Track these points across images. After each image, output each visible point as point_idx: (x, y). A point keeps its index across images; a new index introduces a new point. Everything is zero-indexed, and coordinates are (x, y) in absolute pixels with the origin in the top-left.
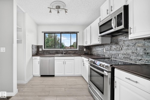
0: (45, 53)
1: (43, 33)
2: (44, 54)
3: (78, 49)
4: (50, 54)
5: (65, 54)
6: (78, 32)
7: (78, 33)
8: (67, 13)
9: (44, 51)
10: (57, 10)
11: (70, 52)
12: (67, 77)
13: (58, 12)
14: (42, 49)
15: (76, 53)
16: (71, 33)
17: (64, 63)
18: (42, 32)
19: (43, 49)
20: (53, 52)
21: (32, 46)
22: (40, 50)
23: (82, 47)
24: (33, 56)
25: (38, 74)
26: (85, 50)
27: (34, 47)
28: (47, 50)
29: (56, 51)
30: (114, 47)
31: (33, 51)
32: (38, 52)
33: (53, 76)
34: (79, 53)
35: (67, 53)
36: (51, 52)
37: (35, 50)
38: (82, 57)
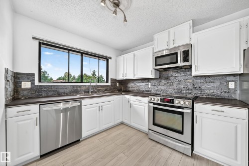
0: (43, 93)
1: (37, 43)
3: (109, 83)
4: (60, 95)
5: (92, 93)
6: (111, 58)
7: (109, 60)
11: (99, 88)
14: (33, 83)
16: (99, 57)
19: (37, 83)
20: (66, 90)
21: (7, 71)
22: (26, 85)
23: (114, 81)
24: (7, 106)
27: (10, 76)
30: (163, 82)
32: (16, 92)
34: (111, 90)
35: (95, 91)
36: (61, 91)
37: (11, 85)
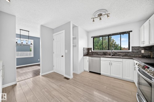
2: (93, 55)
3: (131, 50)
4: (98, 55)
5: (112, 55)
6: (131, 31)
8: (109, 17)
9: (93, 53)
10: (99, 17)
11: (119, 54)
12: (113, 79)
13: (100, 19)
15: (128, 55)
16: (120, 34)
17: (111, 64)
18: (92, 37)
19: (93, 51)
20: (101, 54)
21: (84, 48)
22: (90, 51)
24: (84, 56)
25: (87, 69)
26: (143, 51)
27: (85, 49)
28: (96, 52)
29: (104, 52)
31: (84, 52)
32: (88, 53)
33: (100, 74)
34: (132, 56)
35: (116, 55)
37: (86, 51)
38: (134, 59)
